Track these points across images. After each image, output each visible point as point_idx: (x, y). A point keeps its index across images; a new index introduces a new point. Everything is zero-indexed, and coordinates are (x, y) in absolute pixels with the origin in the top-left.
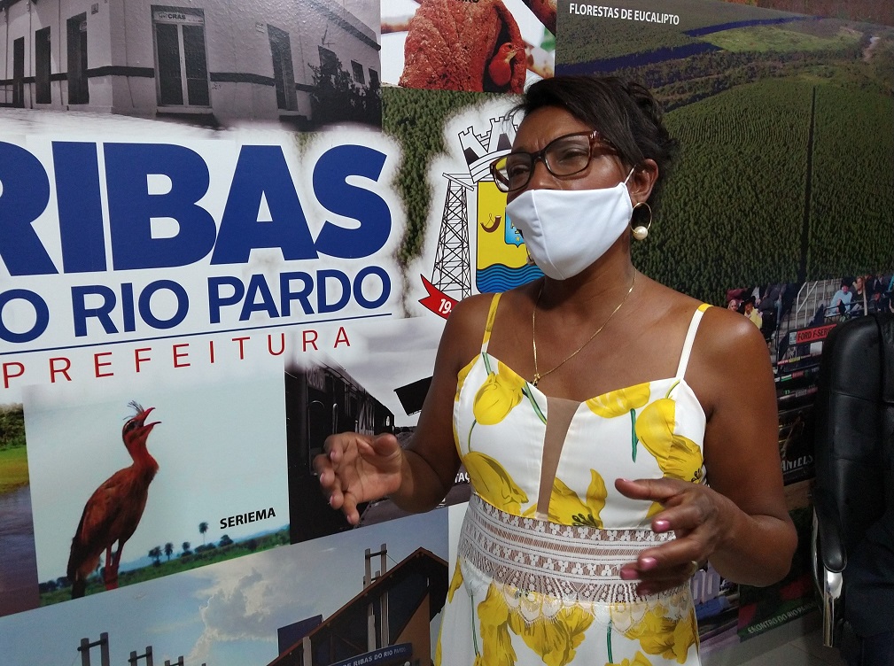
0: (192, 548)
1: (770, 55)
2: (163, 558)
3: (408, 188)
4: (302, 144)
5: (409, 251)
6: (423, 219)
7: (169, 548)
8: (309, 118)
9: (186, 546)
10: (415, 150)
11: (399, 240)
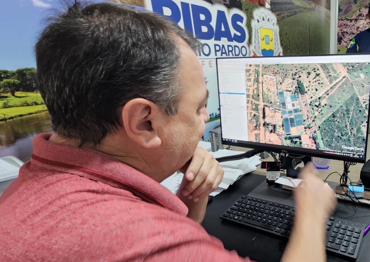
0: (217, 114)
1: (302, 7)
2: (212, 117)
3: (248, 27)
4: (229, 11)
5: (249, 43)
6: (251, 35)
7: (213, 114)
8: (229, 5)
9: (216, 114)
10: (248, 17)
11: (248, 40)
